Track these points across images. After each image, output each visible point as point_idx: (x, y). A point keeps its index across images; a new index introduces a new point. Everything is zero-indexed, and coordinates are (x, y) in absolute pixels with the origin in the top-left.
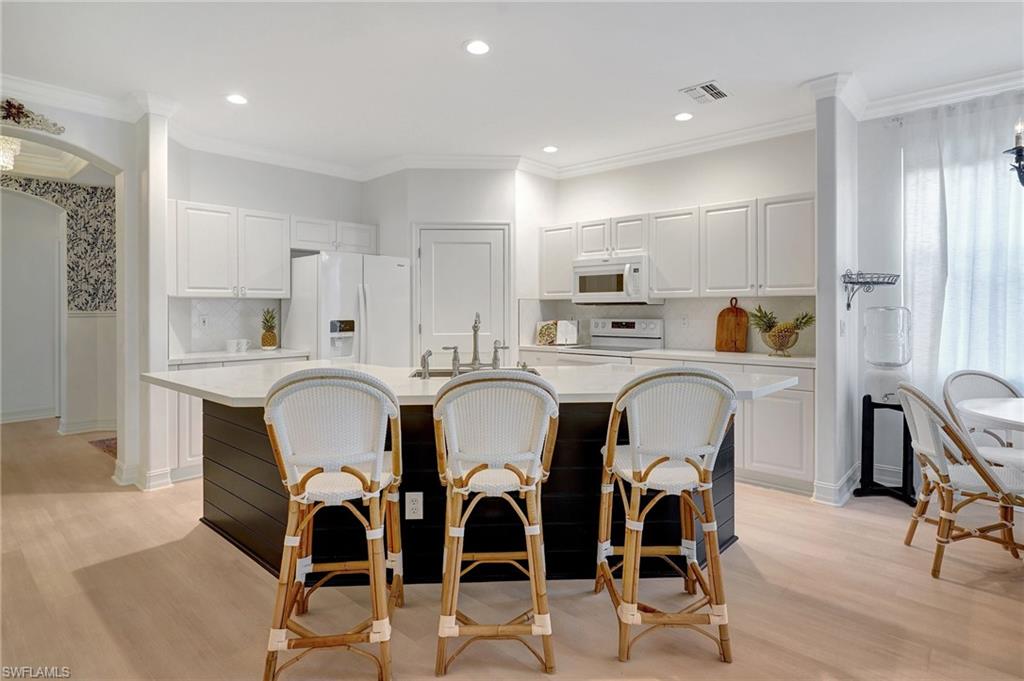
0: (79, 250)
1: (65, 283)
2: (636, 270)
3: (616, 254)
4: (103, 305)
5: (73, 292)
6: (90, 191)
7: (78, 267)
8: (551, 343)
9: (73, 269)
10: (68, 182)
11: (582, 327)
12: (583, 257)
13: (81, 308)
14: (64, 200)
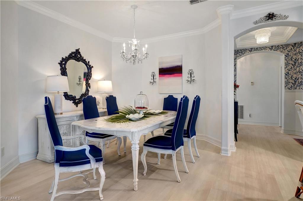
0: (289, 67)
1: (284, 80)
4: (298, 88)
5: (287, 83)
6: (293, 45)
7: (288, 74)
9: (287, 75)
10: (285, 44)
13: (289, 89)
14: (284, 50)
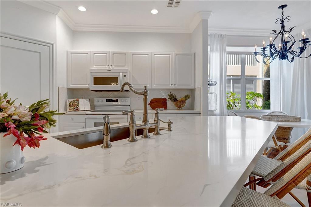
2: (124, 76)
3: (113, 68)
8: (77, 110)
11: (92, 102)
12: (94, 68)
